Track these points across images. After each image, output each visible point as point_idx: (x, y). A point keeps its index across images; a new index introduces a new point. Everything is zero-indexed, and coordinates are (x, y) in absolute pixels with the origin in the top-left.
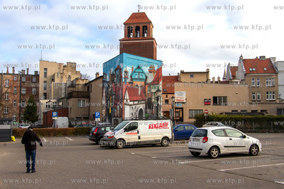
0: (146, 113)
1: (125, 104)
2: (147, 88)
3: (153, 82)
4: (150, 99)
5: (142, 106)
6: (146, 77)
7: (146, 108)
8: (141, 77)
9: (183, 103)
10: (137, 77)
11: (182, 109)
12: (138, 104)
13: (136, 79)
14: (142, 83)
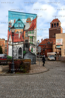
0: (24, 50)
1: (9, 45)
2: (25, 33)
3: (30, 29)
4: (27, 41)
5: (21, 46)
6: (25, 26)
7: (24, 47)
8: (21, 26)
9: (61, 45)
10: (17, 26)
11: (60, 49)
12: (18, 44)
13: (17, 28)
14: (21, 30)
